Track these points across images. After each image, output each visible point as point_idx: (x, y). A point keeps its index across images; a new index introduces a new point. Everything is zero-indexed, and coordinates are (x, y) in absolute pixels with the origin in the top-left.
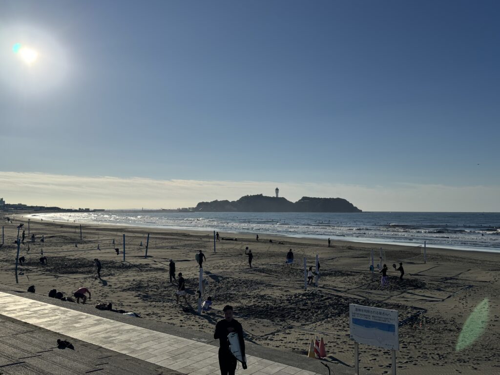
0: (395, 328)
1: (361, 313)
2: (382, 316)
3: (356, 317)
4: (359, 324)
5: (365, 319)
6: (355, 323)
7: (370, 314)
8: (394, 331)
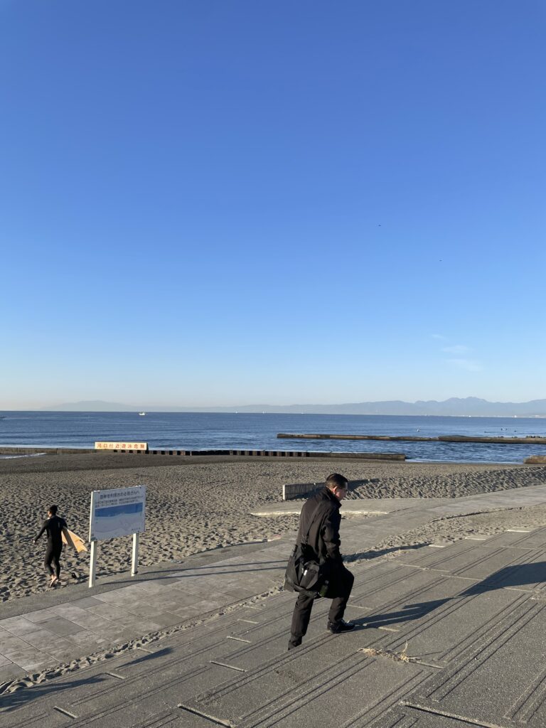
0: (142, 506)
1: (107, 499)
2: (130, 496)
3: (101, 507)
4: (102, 516)
5: (111, 506)
6: (99, 516)
7: (117, 498)
8: (142, 511)
